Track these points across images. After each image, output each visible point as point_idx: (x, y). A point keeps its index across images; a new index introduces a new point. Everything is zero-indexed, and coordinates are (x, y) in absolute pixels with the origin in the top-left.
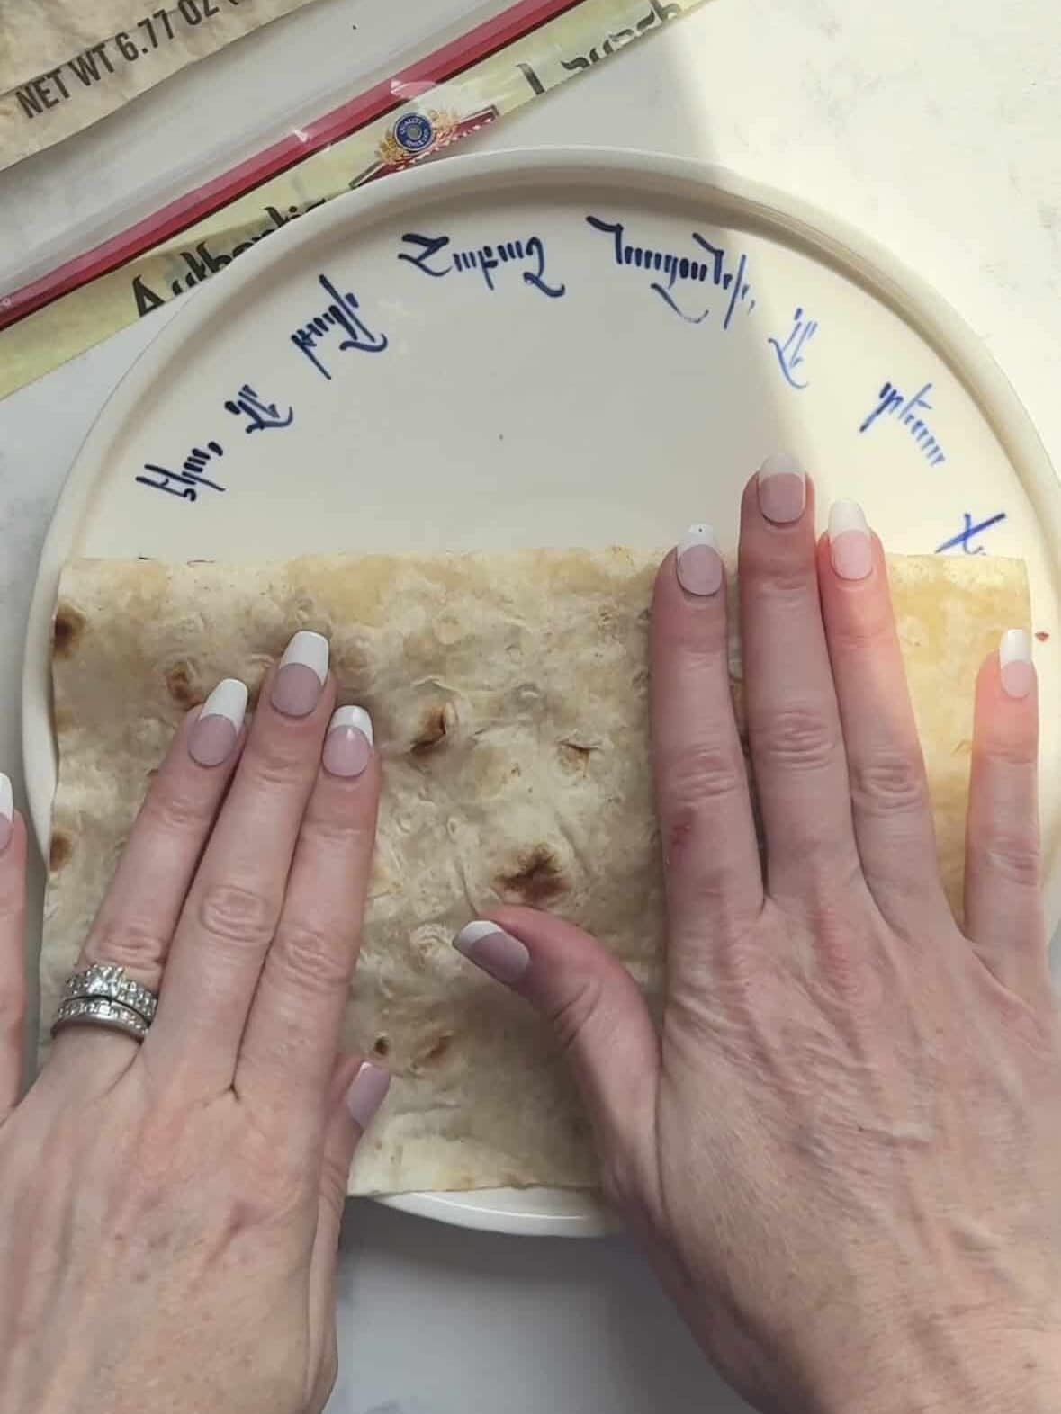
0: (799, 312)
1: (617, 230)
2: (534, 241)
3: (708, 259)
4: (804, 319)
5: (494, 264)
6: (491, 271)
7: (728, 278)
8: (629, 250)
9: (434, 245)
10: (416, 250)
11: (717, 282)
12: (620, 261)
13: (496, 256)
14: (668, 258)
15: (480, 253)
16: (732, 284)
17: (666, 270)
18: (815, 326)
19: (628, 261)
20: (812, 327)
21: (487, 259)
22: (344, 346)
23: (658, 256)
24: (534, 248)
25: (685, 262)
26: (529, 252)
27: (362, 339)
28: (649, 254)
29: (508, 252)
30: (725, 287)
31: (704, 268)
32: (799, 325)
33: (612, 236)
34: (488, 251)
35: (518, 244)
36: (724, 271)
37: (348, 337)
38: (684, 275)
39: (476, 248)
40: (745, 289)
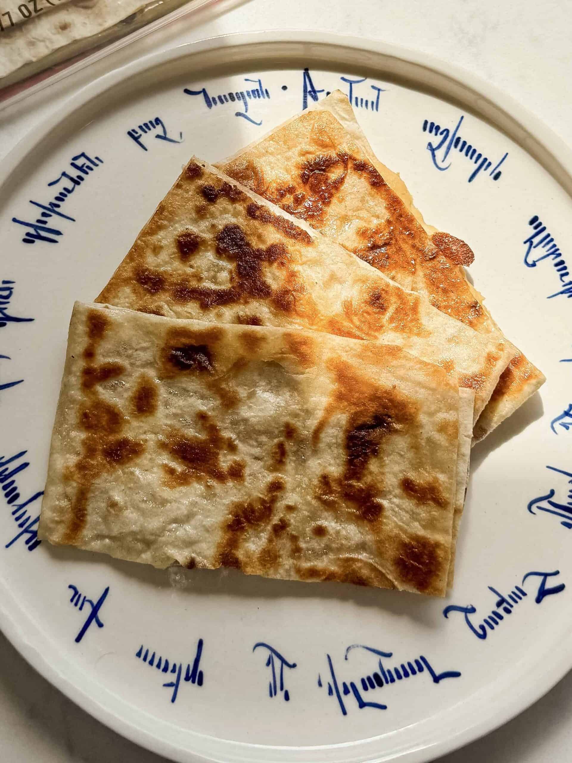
0: (287, 697)
1: (437, 679)
2: (483, 636)
3: (367, 696)
4: (280, 695)
5: (499, 604)
6: (498, 599)
7: (346, 692)
8: (421, 669)
9: (543, 593)
10: (551, 583)
11: (352, 685)
12: (422, 658)
13: (501, 611)
14: (393, 680)
15: (512, 606)
16: (341, 689)
17: (389, 672)
18: (271, 695)
19: (417, 662)
20: (272, 692)
21: (505, 605)
22: (552, 493)
23: (400, 677)
24: (480, 632)
25: (380, 684)
26: (482, 627)
27: (545, 504)
28: (407, 675)
29: (495, 619)
30: (344, 685)
31: (365, 688)
32: (282, 689)
33: (438, 672)
34: (508, 611)
35: (492, 628)
36: (351, 694)
37: (553, 499)
38: (376, 676)
39: (516, 608)
40: (330, 692)
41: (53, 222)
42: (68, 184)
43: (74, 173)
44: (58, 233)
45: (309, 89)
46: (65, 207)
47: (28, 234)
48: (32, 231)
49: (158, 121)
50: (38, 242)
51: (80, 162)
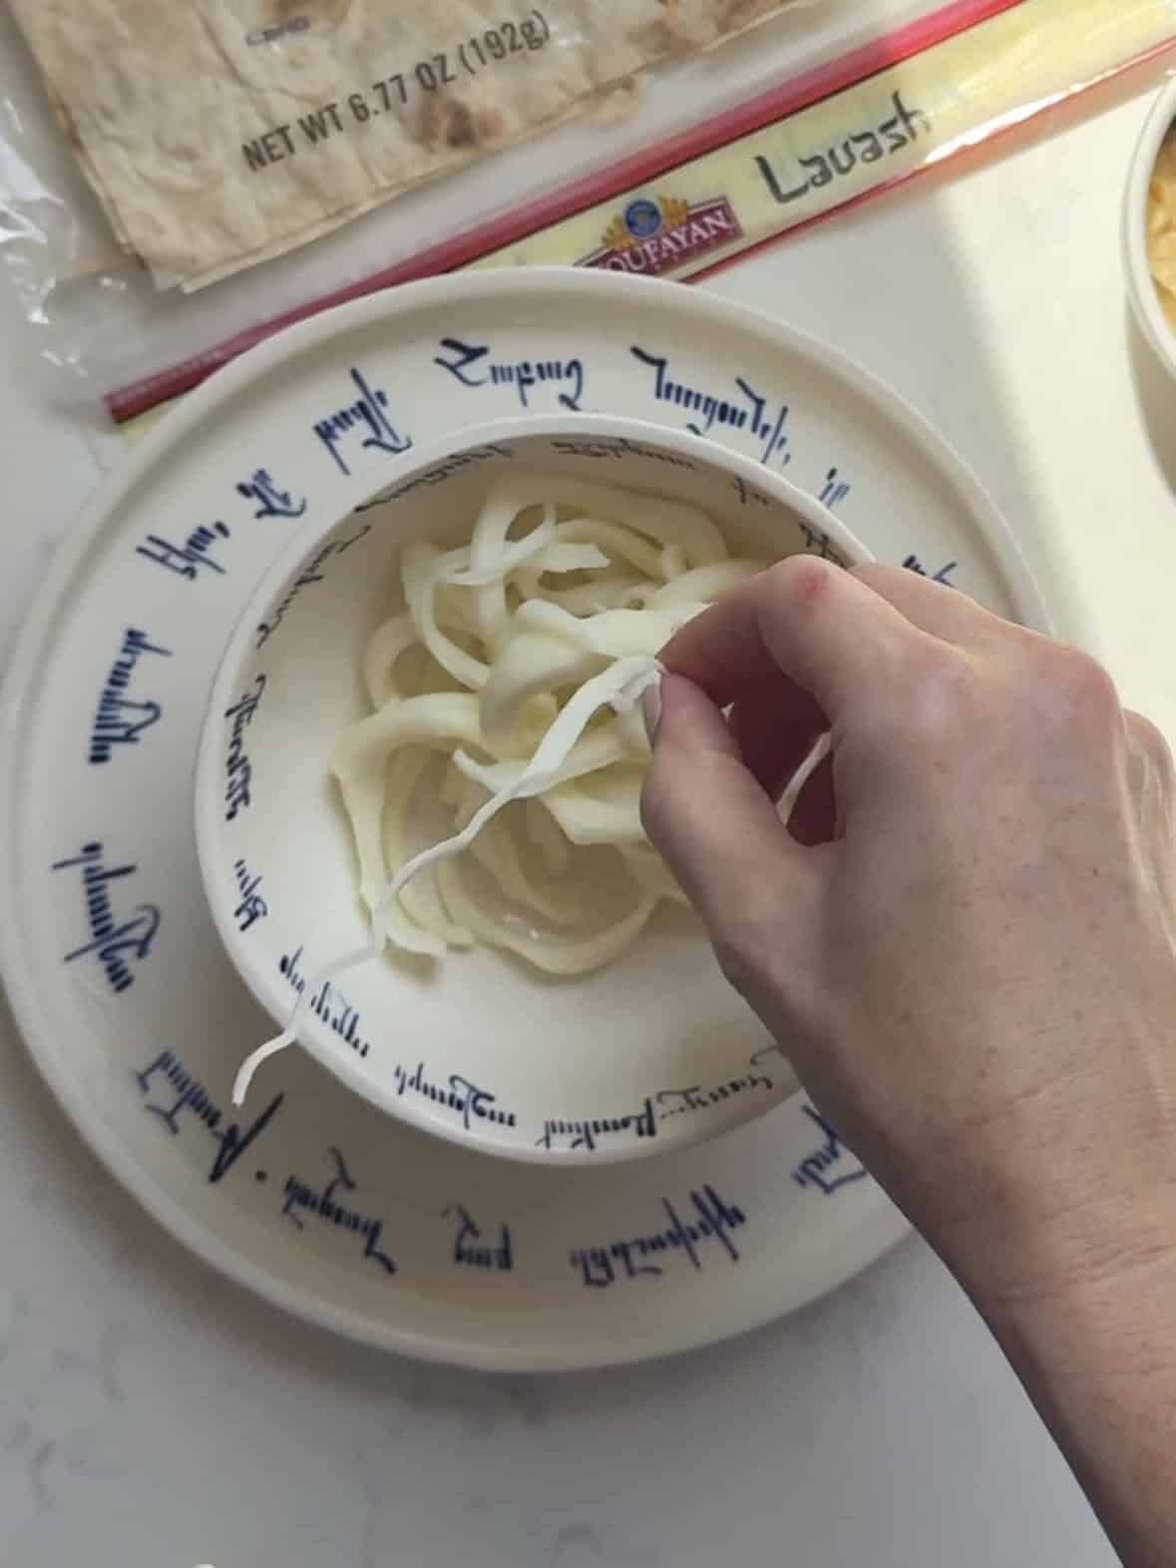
0: (832, 473)
1: (661, 364)
2: (575, 364)
3: (746, 406)
4: (837, 481)
5: (530, 381)
6: (528, 389)
7: (766, 428)
8: (669, 387)
9: (473, 354)
10: (454, 356)
11: (754, 429)
12: (658, 395)
13: (534, 374)
14: (709, 400)
15: (518, 369)
16: (770, 435)
17: (705, 411)
18: (847, 488)
19: (668, 396)
20: (843, 490)
21: (525, 375)
22: (368, 443)
23: (698, 397)
24: (574, 372)
25: (724, 407)
26: (569, 373)
27: (387, 439)
28: (689, 394)
29: (547, 371)
30: (763, 435)
31: (743, 415)
32: (830, 486)
33: (654, 370)
34: (526, 367)
35: (558, 365)
36: (764, 420)
37: (370, 434)
38: (722, 418)
39: (515, 362)
40: (783, 441)
41: (690, 1217)
42: (636, 1258)
43: (618, 1265)
44: (695, 1198)
45: (229, 1153)
46: (663, 1226)
47: (732, 1225)
48: (725, 1226)
49: (460, 1256)
50: (728, 1203)
51: (598, 1273)
